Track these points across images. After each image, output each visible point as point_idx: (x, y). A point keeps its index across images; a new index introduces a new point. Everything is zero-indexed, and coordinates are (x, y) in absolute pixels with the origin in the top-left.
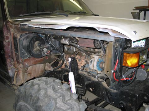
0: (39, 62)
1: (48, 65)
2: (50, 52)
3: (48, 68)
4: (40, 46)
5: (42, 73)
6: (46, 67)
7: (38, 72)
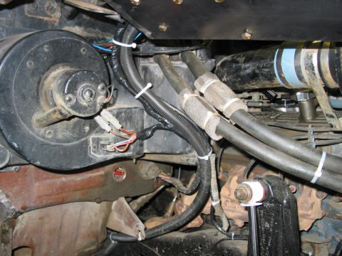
0: (78, 195)
1: (120, 210)
2: (133, 137)
3: (122, 222)
4: (72, 89)
5: (93, 244)
6: (115, 217)
7: (76, 239)
